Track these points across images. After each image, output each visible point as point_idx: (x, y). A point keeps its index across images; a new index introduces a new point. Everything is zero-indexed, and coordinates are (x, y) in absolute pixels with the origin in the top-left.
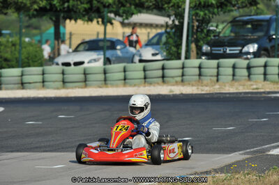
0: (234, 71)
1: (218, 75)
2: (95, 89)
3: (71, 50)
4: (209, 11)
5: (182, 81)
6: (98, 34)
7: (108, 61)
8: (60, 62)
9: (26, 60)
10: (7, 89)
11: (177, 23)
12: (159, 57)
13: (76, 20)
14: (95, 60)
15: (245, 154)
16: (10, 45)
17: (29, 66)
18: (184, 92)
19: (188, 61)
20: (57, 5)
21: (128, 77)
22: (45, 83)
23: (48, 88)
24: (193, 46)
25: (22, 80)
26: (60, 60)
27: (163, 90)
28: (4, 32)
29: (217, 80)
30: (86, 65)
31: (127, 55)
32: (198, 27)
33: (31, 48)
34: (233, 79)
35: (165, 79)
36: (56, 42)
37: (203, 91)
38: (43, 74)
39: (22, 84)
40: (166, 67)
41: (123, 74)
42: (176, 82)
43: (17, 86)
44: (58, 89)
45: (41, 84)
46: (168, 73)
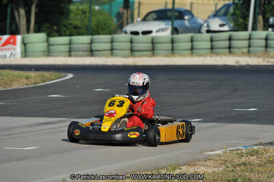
2: (162, 58)
3: (139, 19)
5: (249, 52)
6: (166, 3)
7: (175, 31)
8: (129, 31)
9: (96, 28)
10: (76, 56)
12: (226, 28)
14: (163, 30)
16: (80, 13)
17: (98, 34)
18: (250, 63)
19: (255, 33)
21: (195, 47)
22: (114, 51)
23: (116, 56)
24: (260, 18)
25: (91, 47)
26: (129, 28)
27: (230, 60)
30: (153, 34)
31: (195, 25)
33: (101, 16)
35: (232, 50)
36: (125, 11)
37: (268, 62)
38: (112, 42)
39: (91, 51)
40: (232, 38)
41: (190, 44)
42: (243, 53)
43: (86, 53)
44: (126, 57)
45: (110, 52)
46: (234, 43)
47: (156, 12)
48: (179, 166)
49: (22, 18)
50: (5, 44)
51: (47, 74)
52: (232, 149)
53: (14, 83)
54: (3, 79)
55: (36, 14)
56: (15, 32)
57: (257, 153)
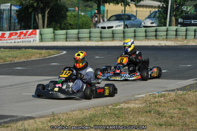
0: (195, 33)
1: (186, 35)
2: (118, 42)
3: (106, 20)
5: (166, 38)
6: (122, 11)
7: (126, 26)
8: (100, 27)
10: (70, 41)
11: (165, 6)
12: (154, 25)
13: (109, 4)
14: (119, 26)
15: (195, 80)
16: (73, 16)
17: (83, 28)
18: (167, 45)
19: (170, 27)
21: (137, 35)
22: (91, 38)
23: (92, 41)
24: (173, 18)
25: (78, 36)
26: (100, 25)
27: (155, 43)
28: (70, 9)
29: (186, 38)
30: (114, 28)
31: (137, 23)
32: (176, 8)
33: (84, 19)
34: (195, 38)
35: (157, 37)
38: (90, 33)
39: (78, 38)
40: (158, 30)
41: (134, 34)
42: (163, 39)
43: (75, 39)
44: (98, 41)
45: (89, 39)
46: (159, 33)
47: (115, 16)
48: (119, 103)
49: (40, 20)
50: (29, 35)
51: (52, 51)
52: (150, 94)
54: (26, 55)
55: (48, 17)
56: (36, 27)
57: (164, 96)
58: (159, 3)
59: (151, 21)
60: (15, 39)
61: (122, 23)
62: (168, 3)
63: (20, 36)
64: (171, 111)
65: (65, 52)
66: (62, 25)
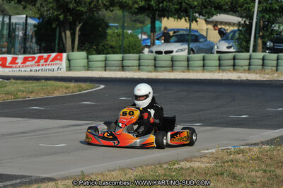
1: (277, 66)
2: (179, 73)
4: (273, 15)
5: (249, 69)
7: (191, 51)
8: (154, 51)
9: (127, 48)
10: (110, 70)
11: (248, 23)
12: (232, 50)
13: (168, 18)
14: (182, 50)
16: (116, 35)
17: (130, 53)
18: (249, 79)
19: (254, 54)
20: (154, 5)
21: (206, 64)
23: (142, 71)
24: (260, 41)
25: (122, 63)
26: (155, 49)
27: (233, 76)
28: (111, 24)
29: (277, 70)
30: (174, 54)
31: (207, 47)
32: (264, 26)
33: (132, 39)
35: (235, 67)
36: (152, 34)
37: (264, 78)
38: (139, 60)
39: (123, 67)
40: (236, 57)
41: (202, 62)
42: (244, 70)
43: (118, 68)
44: (150, 72)
45: (138, 68)
46: (238, 62)
48: (178, 161)
49: (67, 40)
50: (52, 60)
51: (83, 85)
52: (223, 148)
53: (55, 92)
54: (47, 89)
55: (79, 36)
56: (62, 50)
57: (243, 152)
58: (240, 19)
59: (227, 45)
60: (32, 66)
61: (186, 46)
62: (252, 19)
63: (38, 61)
64: (253, 174)
65: (102, 86)
66: (100, 47)
